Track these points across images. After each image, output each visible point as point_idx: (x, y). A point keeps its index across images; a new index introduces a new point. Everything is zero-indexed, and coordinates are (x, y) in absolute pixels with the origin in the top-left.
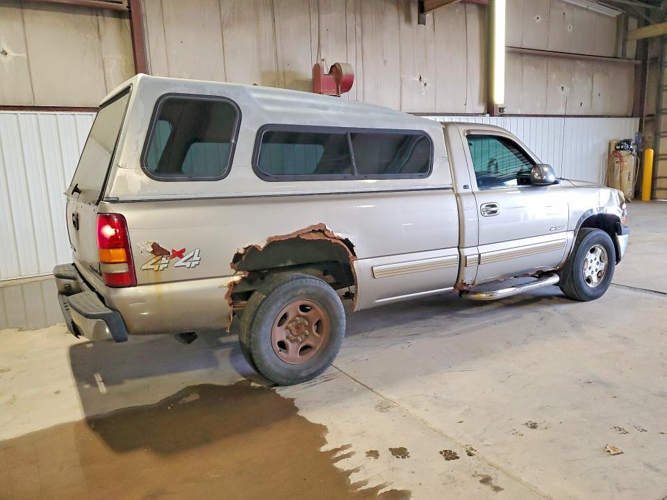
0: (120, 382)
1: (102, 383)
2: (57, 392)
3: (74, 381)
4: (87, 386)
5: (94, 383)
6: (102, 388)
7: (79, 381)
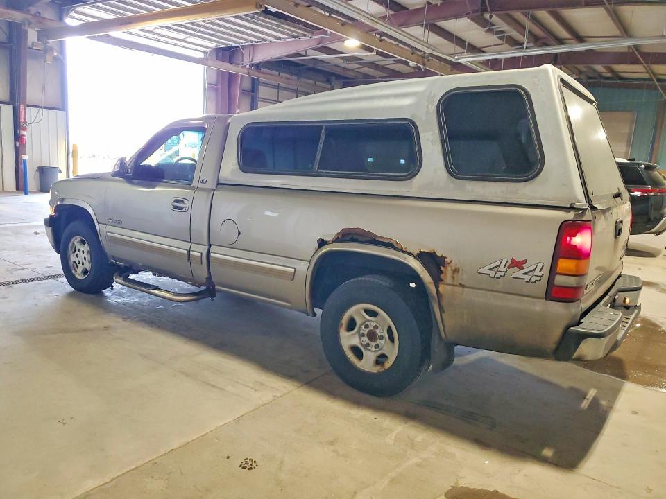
0: (572, 389)
1: (588, 397)
2: (635, 413)
3: (611, 413)
4: (603, 403)
5: (595, 401)
6: (592, 393)
7: (606, 412)
